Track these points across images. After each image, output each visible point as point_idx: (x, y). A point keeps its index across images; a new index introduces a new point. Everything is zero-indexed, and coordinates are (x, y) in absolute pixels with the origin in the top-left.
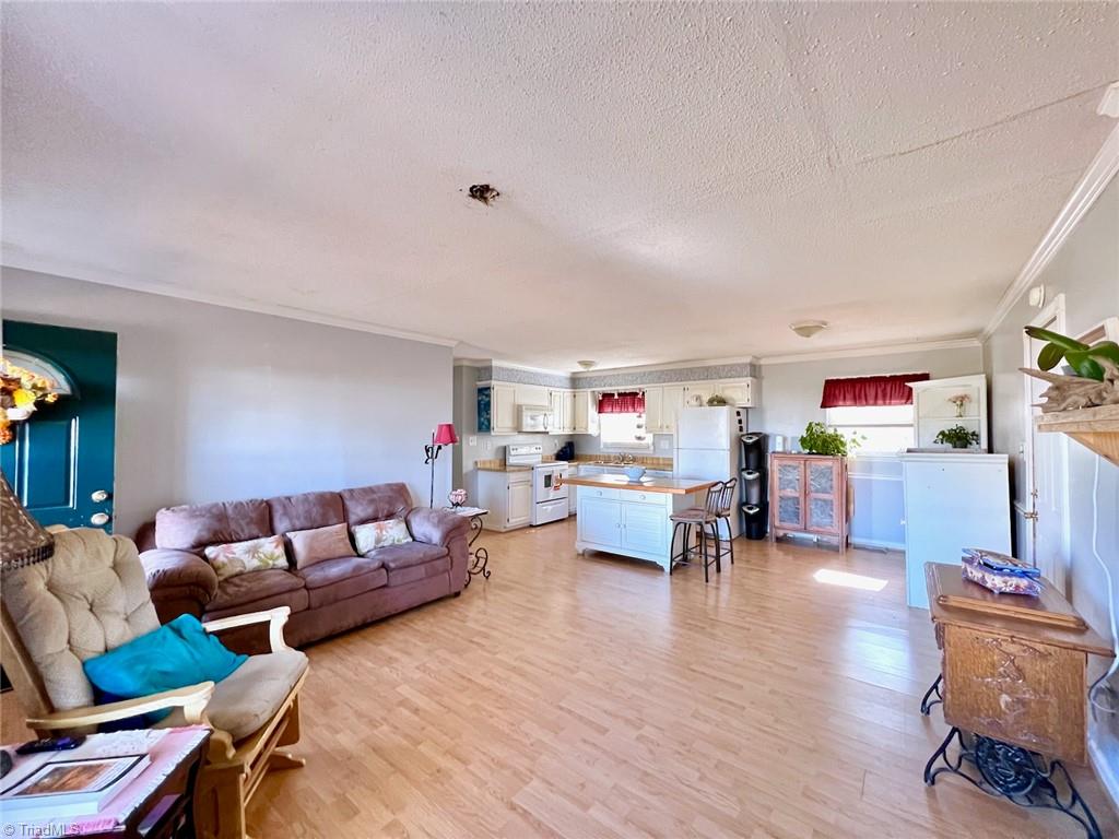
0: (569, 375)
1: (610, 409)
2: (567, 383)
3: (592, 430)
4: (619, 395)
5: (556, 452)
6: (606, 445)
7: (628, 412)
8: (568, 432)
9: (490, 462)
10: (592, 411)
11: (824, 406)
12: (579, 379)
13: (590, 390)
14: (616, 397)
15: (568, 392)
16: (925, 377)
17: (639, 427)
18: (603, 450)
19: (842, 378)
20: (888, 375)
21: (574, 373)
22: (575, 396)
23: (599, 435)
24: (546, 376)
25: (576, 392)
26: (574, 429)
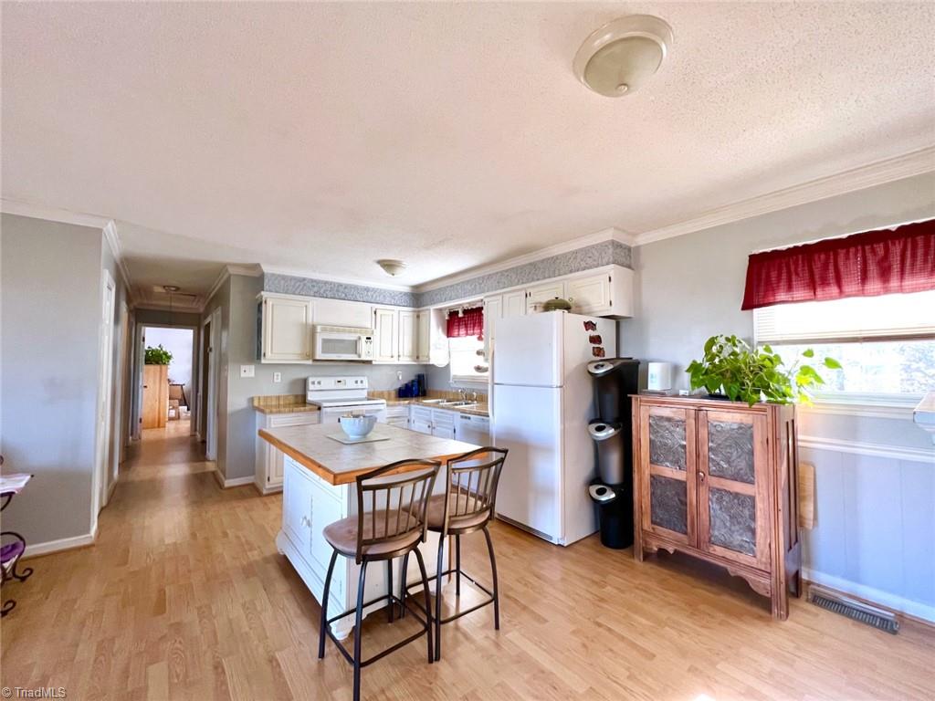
1: (457, 332)
4: (465, 312)
5: (398, 386)
6: (455, 379)
8: (408, 361)
9: (278, 398)
10: (439, 333)
11: (749, 304)
12: (423, 294)
13: (432, 308)
14: (461, 315)
15: (406, 313)
17: (479, 354)
18: (453, 386)
19: (783, 247)
21: (416, 287)
22: (418, 317)
23: (448, 365)
24: (367, 289)
25: (419, 311)
26: (418, 357)
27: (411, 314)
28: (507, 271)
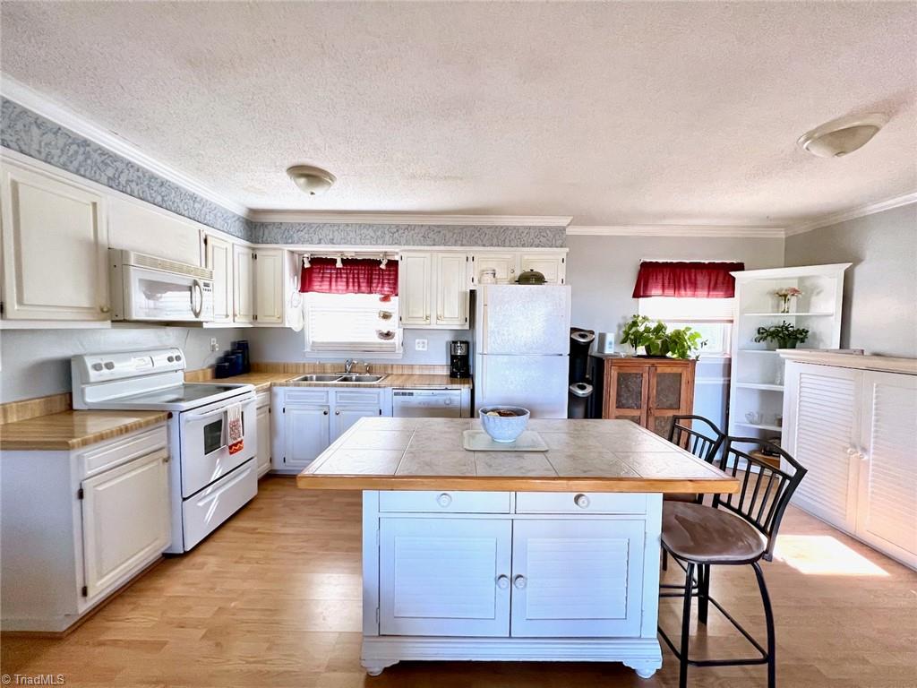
0: (241, 211)
1: (326, 285)
2: (237, 227)
3: (292, 321)
4: (345, 262)
5: (212, 361)
6: (316, 346)
7: (359, 291)
8: (242, 322)
10: (292, 284)
11: (636, 295)
12: (263, 224)
13: (287, 248)
14: (339, 265)
15: (240, 246)
16: (740, 267)
17: (386, 316)
18: (308, 356)
19: (661, 261)
20: (707, 262)
21: (253, 211)
22: (255, 257)
23: (303, 329)
24: (194, 198)
25: (254, 249)
26: (255, 318)
27: (246, 250)
28: (438, 226)
